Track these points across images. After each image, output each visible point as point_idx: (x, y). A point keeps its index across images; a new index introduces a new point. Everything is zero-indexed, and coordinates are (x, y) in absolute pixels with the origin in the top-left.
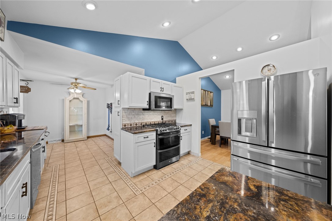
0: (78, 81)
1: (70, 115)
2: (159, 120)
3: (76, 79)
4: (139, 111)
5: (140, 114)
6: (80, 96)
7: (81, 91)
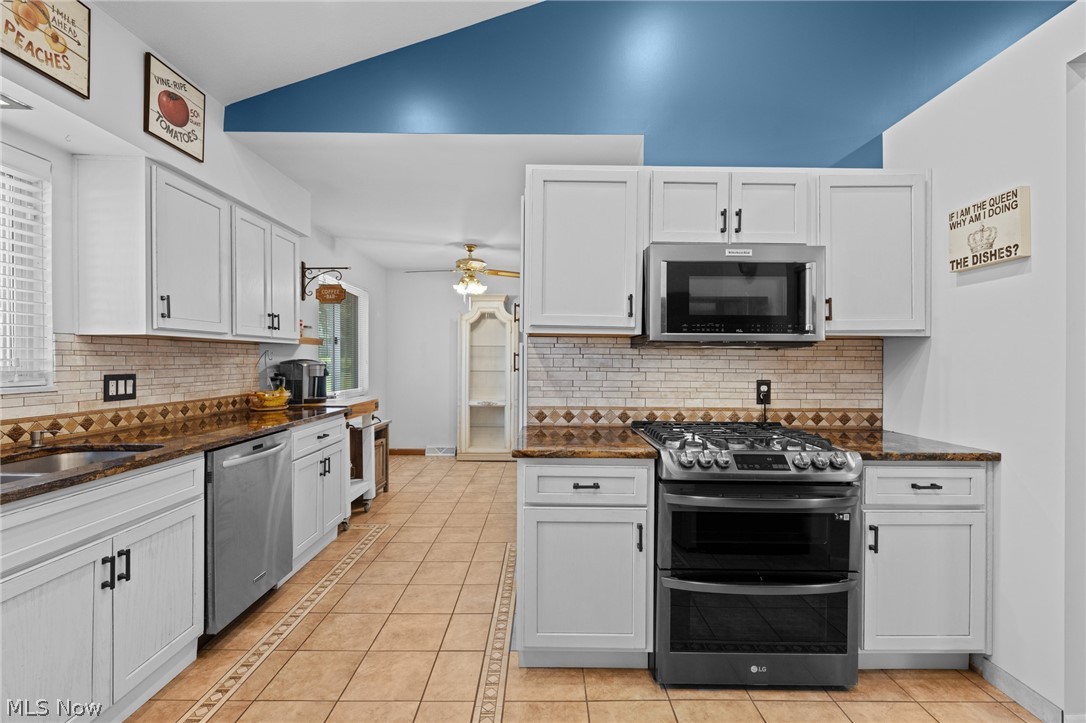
0: (476, 253)
1: (471, 371)
2: (737, 404)
3: (470, 248)
4: (613, 351)
5: (617, 364)
6: (498, 308)
7: (485, 288)
